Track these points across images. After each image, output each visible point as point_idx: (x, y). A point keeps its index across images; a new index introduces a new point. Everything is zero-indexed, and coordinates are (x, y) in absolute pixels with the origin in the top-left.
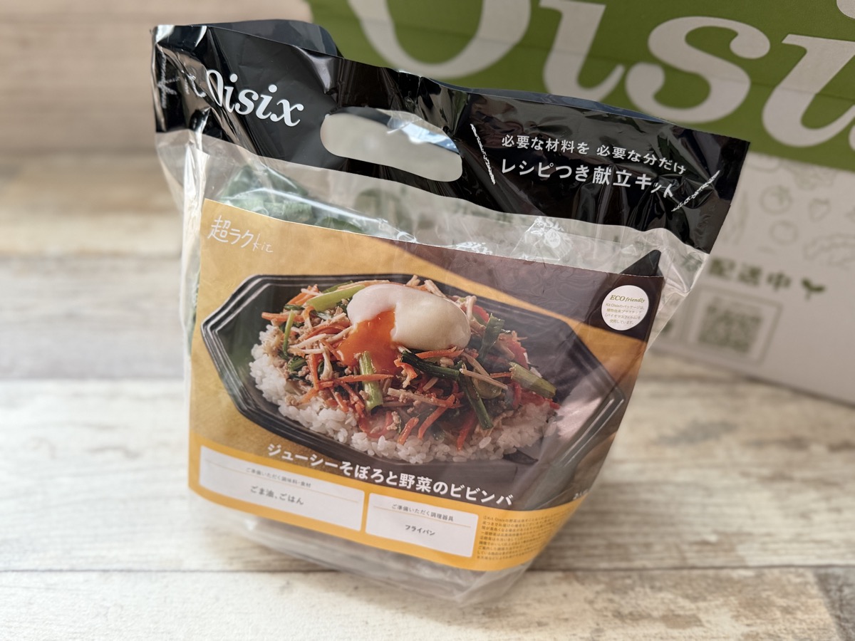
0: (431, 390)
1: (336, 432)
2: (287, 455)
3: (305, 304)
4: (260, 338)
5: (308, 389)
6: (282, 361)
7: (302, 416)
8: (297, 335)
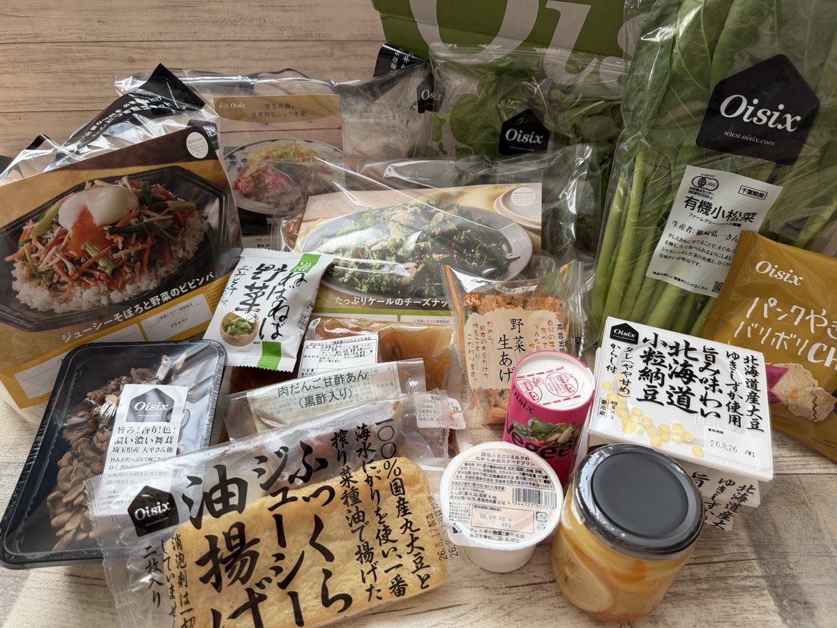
0: (136, 242)
1: (99, 301)
2: (77, 335)
3: (31, 236)
4: (14, 276)
5: (66, 287)
6: (38, 280)
7: (72, 306)
8: (38, 258)
